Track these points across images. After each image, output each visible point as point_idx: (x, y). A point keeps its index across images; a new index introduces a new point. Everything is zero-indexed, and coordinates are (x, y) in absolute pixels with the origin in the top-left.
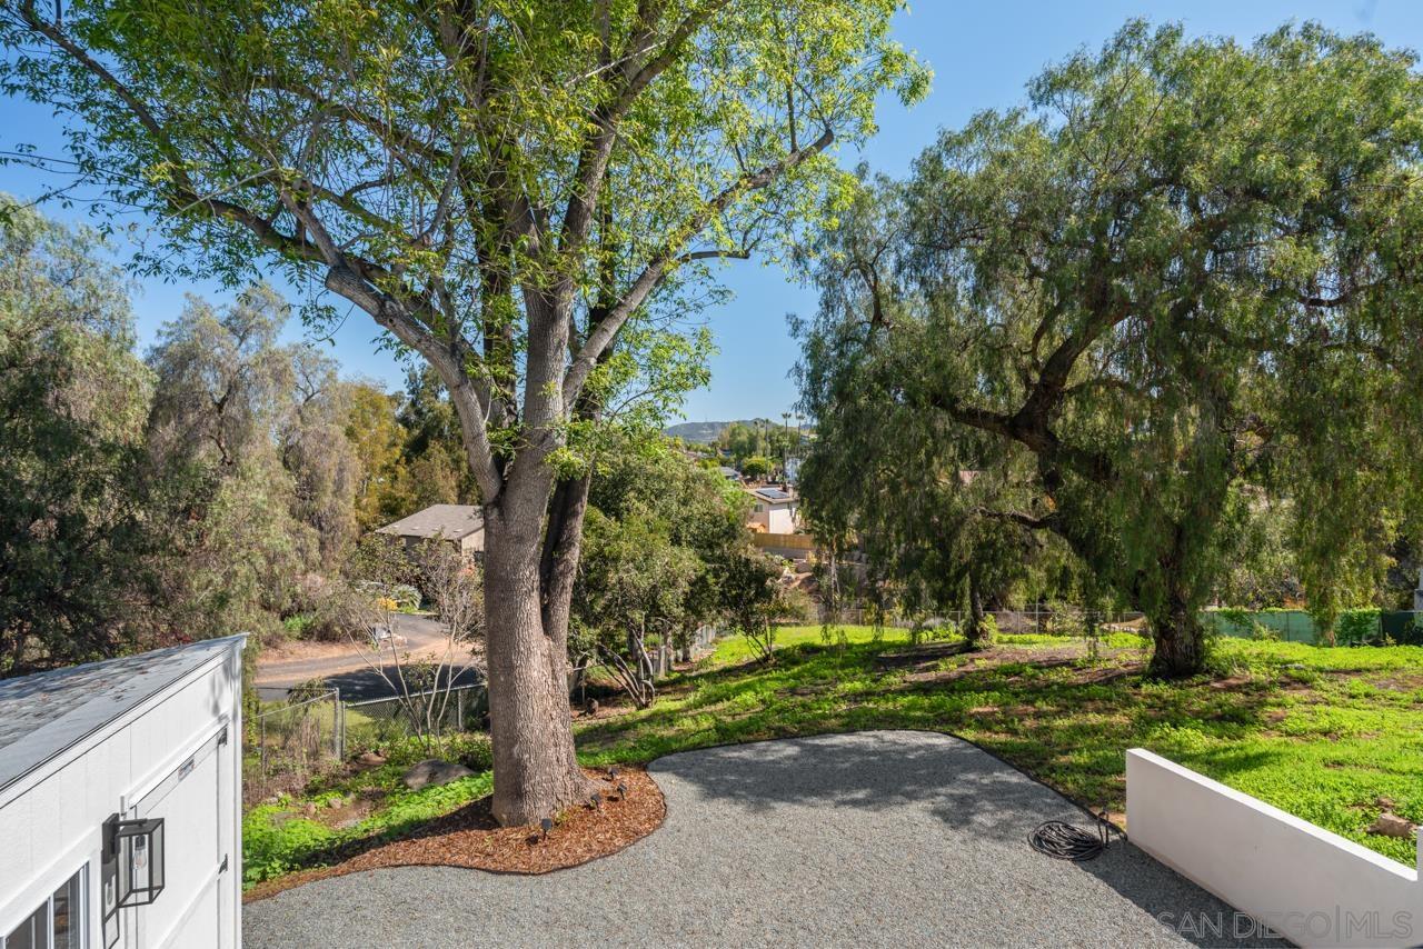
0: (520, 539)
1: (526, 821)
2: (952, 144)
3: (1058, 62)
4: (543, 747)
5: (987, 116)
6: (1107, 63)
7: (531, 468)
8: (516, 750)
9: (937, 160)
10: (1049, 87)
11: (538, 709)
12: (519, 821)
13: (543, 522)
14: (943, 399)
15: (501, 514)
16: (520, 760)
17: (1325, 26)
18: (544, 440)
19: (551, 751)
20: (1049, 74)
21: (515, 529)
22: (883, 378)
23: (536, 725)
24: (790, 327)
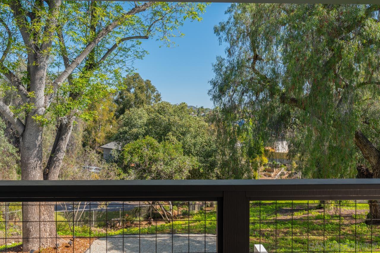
0: (29, 148)
16: (29, 228)
18: (35, 113)
21: (27, 145)
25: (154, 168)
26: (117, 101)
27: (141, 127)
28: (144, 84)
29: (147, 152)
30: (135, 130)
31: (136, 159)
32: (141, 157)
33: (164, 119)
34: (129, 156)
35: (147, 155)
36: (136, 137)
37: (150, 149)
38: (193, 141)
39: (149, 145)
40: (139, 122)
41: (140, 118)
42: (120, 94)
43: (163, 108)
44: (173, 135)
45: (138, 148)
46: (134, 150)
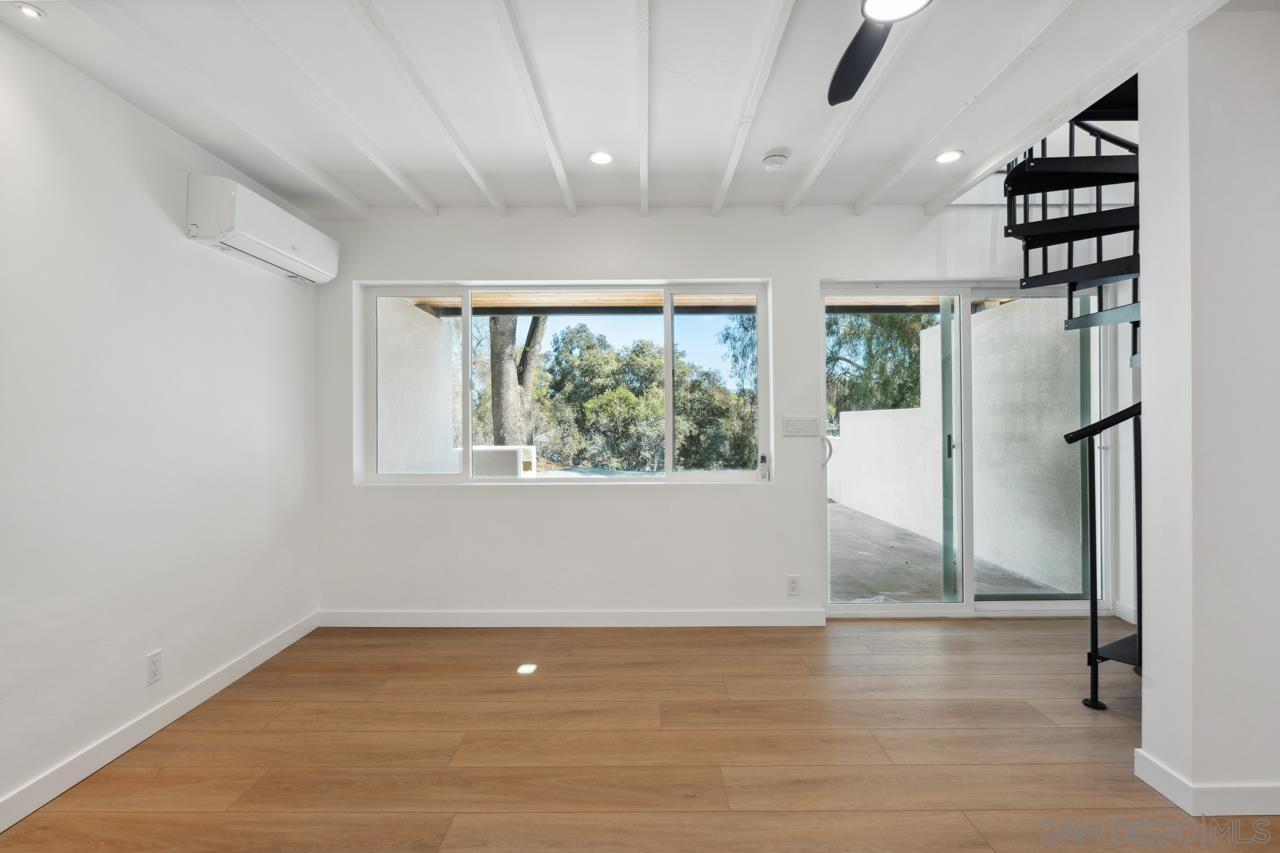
25: (632, 429)
26: (551, 371)
27: (608, 376)
28: (595, 341)
29: (620, 410)
30: (599, 381)
31: (604, 420)
32: (612, 417)
33: (644, 362)
34: (594, 416)
35: (620, 413)
36: (602, 390)
37: (624, 406)
38: (689, 396)
39: (624, 400)
40: (607, 369)
41: (607, 363)
42: (557, 359)
43: (641, 349)
44: (658, 387)
45: (607, 405)
46: (601, 407)
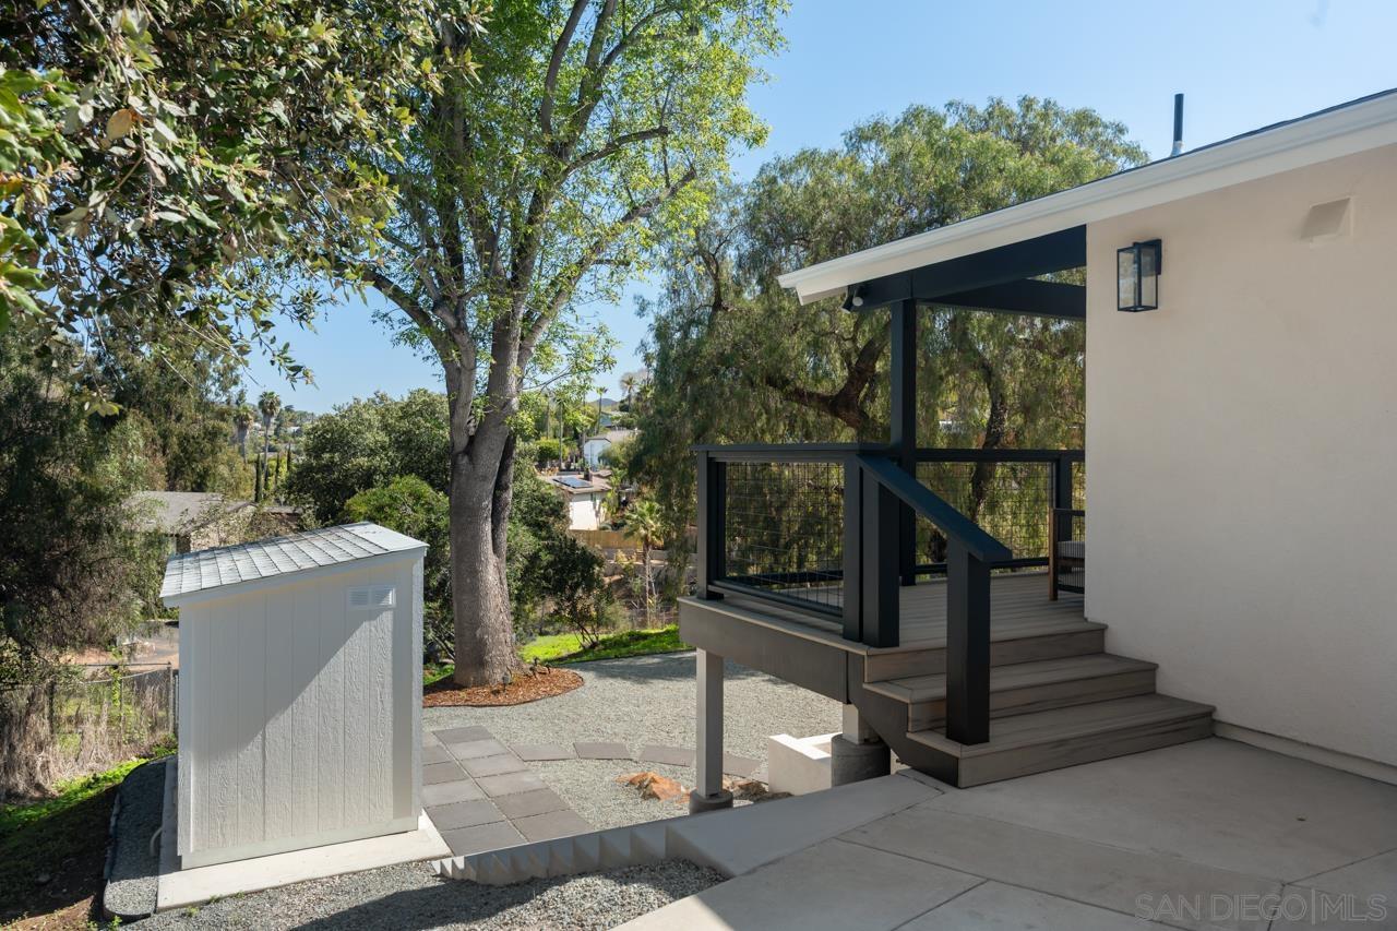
0: (485, 478)
1: (487, 682)
2: (785, 170)
3: (864, 119)
4: (496, 631)
5: (812, 153)
6: (898, 132)
7: (494, 427)
8: (478, 632)
9: (773, 181)
10: (859, 137)
11: (493, 604)
12: (483, 683)
13: (498, 464)
14: (775, 381)
15: (471, 460)
16: (481, 639)
17: (1060, 104)
18: (504, 406)
19: (501, 635)
20: (859, 129)
21: (481, 471)
22: (724, 360)
23: (492, 615)
24: (637, 307)
27: (375, 453)
30: (358, 461)
36: (369, 477)
37: (418, 508)
40: (370, 440)
